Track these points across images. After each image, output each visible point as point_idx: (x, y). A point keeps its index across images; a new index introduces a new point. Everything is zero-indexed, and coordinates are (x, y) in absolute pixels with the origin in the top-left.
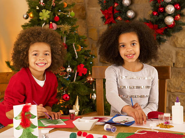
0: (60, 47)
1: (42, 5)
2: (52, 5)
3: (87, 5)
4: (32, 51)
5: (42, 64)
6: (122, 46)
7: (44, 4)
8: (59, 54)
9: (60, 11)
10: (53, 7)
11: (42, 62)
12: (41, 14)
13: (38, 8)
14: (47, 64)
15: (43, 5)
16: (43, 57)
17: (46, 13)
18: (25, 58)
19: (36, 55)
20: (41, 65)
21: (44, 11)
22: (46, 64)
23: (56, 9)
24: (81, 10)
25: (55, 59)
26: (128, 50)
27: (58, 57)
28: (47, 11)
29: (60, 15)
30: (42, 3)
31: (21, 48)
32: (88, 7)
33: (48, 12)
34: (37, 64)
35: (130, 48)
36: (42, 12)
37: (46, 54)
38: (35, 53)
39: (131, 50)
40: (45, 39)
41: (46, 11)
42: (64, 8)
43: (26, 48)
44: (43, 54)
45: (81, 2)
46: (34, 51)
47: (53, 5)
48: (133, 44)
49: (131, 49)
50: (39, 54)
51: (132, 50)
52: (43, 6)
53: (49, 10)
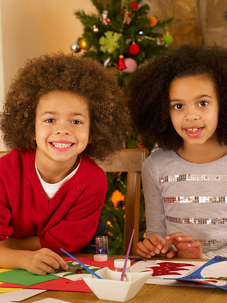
0: (112, 105)
1: (106, 23)
2: (124, 22)
3: (204, 24)
4: (44, 112)
5: (64, 145)
6: (176, 107)
7: (109, 20)
8: (108, 124)
9: (141, 33)
10: (127, 27)
11: (64, 139)
12: (102, 40)
13: (96, 30)
14: (75, 146)
15: (108, 22)
16: (66, 128)
17: (112, 38)
18: (26, 126)
19: (51, 121)
20: (60, 147)
21: (108, 34)
22: (73, 144)
23: (133, 29)
24: (193, 34)
25: (99, 133)
26: (189, 117)
27: (104, 129)
28: (116, 34)
29: (142, 42)
30: (106, 20)
31: (19, 103)
32: (207, 27)
33: (117, 36)
34: (51, 143)
35: (194, 113)
36: (105, 36)
37: (76, 122)
38: (49, 116)
39: (194, 117)
40: (75, 85)
41: (113, 35)
42: (151, 28)
43: (29, 103)
44: (69, 120)
45: (192, 19)
46: (46, 113)
47: (126, 22)
48: (203, 103)
49: (197, 115)
50: (59, 120)
51: (198, 118)
52: (108, 25)
53: (118, 32)
